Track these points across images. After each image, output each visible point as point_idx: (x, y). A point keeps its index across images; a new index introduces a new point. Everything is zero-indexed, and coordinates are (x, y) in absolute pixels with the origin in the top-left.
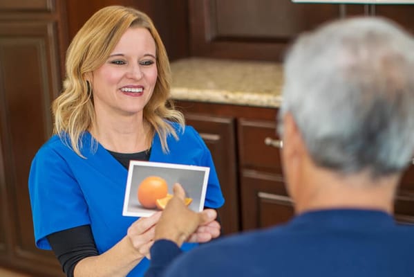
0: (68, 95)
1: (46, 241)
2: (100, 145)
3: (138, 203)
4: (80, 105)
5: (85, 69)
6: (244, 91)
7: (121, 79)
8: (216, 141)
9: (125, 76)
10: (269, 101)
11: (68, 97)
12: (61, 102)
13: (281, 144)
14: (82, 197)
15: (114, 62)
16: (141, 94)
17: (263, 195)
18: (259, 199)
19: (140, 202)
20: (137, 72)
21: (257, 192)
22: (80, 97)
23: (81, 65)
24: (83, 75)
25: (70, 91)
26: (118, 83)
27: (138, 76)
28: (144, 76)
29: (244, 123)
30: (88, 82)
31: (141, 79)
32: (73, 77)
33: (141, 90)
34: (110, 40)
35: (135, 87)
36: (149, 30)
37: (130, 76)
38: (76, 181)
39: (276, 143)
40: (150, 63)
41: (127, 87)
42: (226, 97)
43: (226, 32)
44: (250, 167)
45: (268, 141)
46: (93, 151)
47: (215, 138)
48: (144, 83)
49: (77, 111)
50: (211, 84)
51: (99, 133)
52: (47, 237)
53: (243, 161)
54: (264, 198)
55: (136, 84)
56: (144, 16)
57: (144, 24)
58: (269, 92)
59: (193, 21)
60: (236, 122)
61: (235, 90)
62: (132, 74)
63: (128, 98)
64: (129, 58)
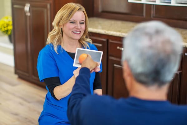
0: (54, 32)
1: (43, 81)
2: (64, 50)
3: (78, 62)
4: (58, 36)
5: (61, 23)
6: (111, 31)
7: (73, 28)
8: (101, 46)
9: (75, 27)
10: (119, 35)
11: (54, 33)
12: (51, 34)
13: (123, 49)
14: (57, 66)
15: (71, 22)
16: (80, 34)
17: (115, 65)
18: (114, 66)
19: (79, 62)
20: (79, 26)
21: (113, 64)
22: (58, 33)
23: (59, 22)
24: (60, 25)
25: (55, 30)
26: (72, 30)
27: (79, 28)
28: (81, 28)
29: (110, 41)
30: (61, 28)
31: (80, 29)
32: (56, 26)
33: (80, 32)
34: (70, 15)
35: (78, 31)
36: (83, 12)
37: (76, 27)
38: (55, 61)
39: (121, 49)
40: (83, 23)
41: (75, 31)
42: (105, 32)
43: (106, 9)
44: (112, 56)
45: (118, 48)
46: (61, 52)
47: (101, 45)
48: (81, 30)
49: (57, 38)
50: (100, 27)
51: (64, 45)
52: (44, 79)
53: (109, 53)
54: (115, 66)
55: (78, 30)
56: (82, 7)
57: (82, 10)
58: (119, 31)
59: (95, 6)
60: (108, 41)
61: (108, 30)
62: (77, 27)
63: (75, 35)
64: (76, 21)
